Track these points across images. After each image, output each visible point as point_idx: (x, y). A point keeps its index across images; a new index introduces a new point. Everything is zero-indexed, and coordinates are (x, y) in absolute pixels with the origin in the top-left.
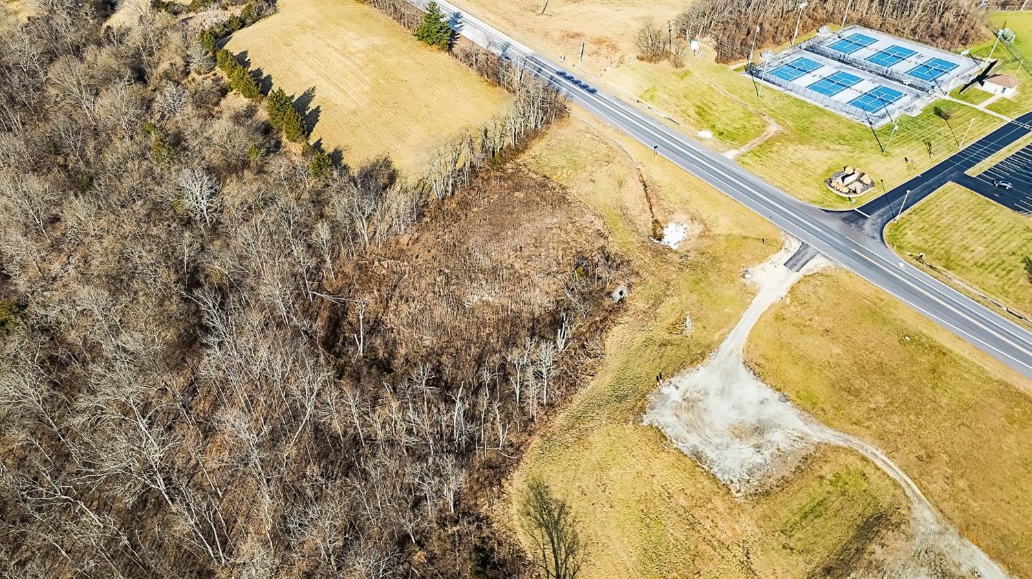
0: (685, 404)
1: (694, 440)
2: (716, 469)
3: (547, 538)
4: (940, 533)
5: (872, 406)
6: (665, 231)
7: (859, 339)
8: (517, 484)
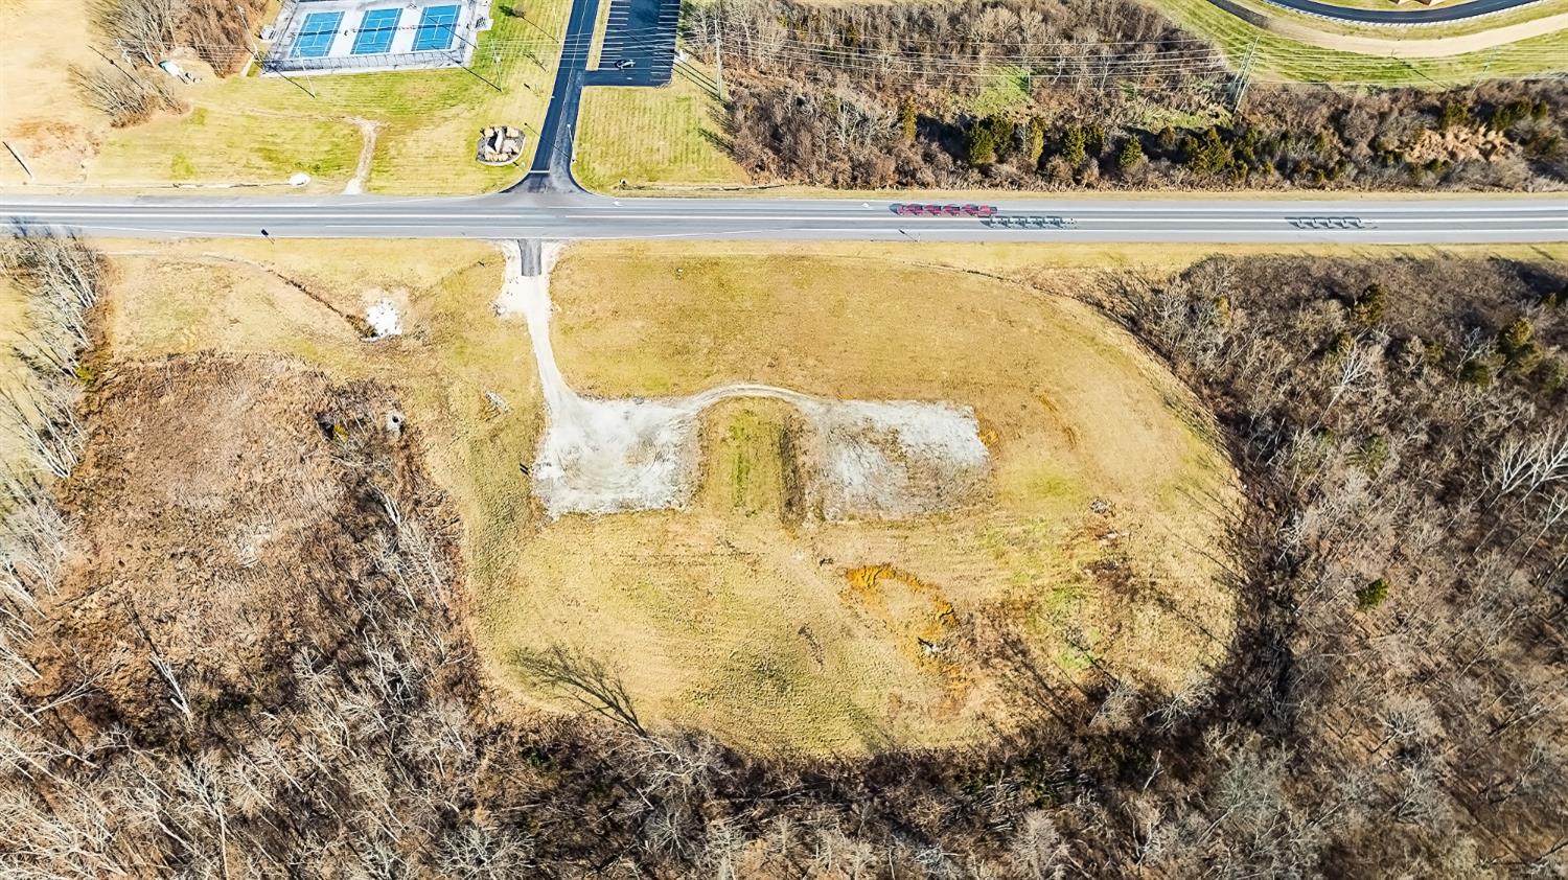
0: (570, 473)
1: (608, 496)
2: (648, 504)
3: (570, 686)
4: (828, 411)
5: (706, 351)
6: (371, 321)
7: (645, 300)
8: (494, 672)
